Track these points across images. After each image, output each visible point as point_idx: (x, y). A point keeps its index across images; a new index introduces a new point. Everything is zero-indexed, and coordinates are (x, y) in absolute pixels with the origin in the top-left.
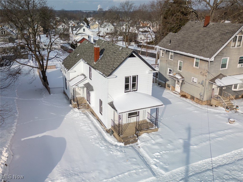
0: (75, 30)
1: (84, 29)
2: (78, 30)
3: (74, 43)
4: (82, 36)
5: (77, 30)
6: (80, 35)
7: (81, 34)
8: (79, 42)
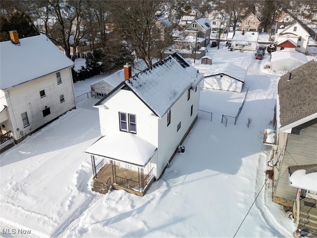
0: (282, 28)
1: (295, 28)
2: (286, 28)
3: (271, 46)
4: (288, 37)
5: (284, 28)
6: (286, 35)
7: (289, 34)
8: (279, 46)
